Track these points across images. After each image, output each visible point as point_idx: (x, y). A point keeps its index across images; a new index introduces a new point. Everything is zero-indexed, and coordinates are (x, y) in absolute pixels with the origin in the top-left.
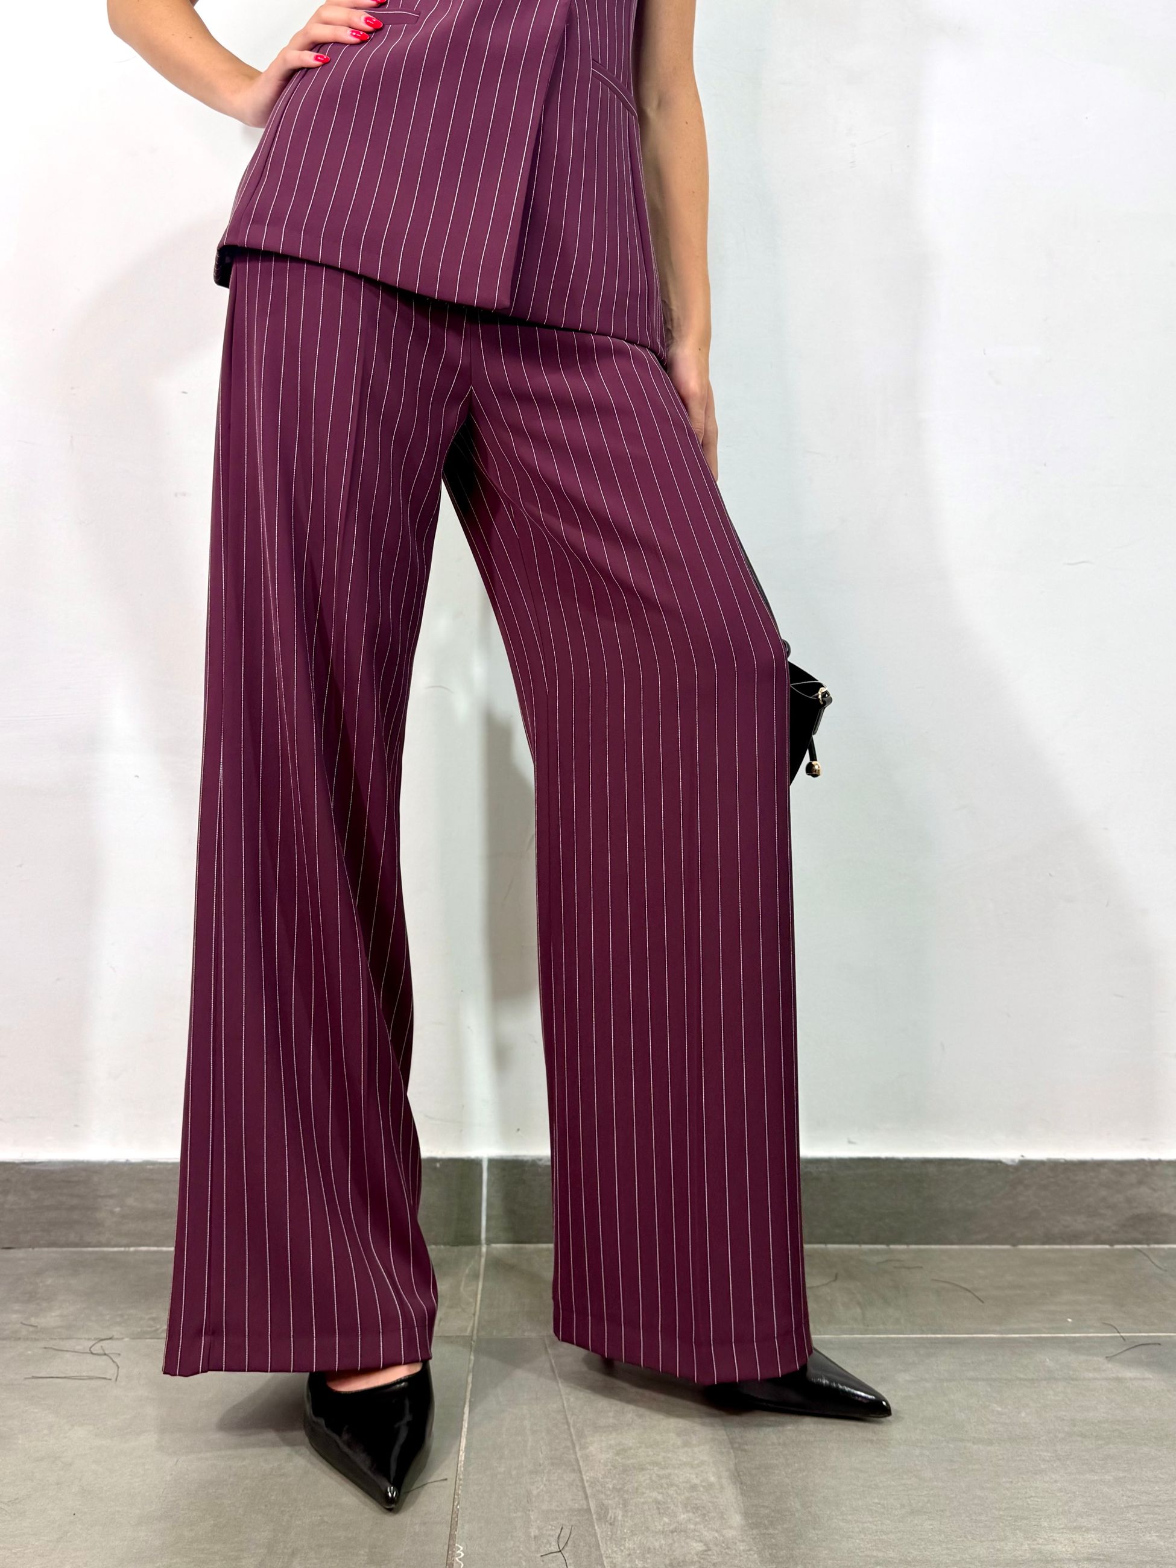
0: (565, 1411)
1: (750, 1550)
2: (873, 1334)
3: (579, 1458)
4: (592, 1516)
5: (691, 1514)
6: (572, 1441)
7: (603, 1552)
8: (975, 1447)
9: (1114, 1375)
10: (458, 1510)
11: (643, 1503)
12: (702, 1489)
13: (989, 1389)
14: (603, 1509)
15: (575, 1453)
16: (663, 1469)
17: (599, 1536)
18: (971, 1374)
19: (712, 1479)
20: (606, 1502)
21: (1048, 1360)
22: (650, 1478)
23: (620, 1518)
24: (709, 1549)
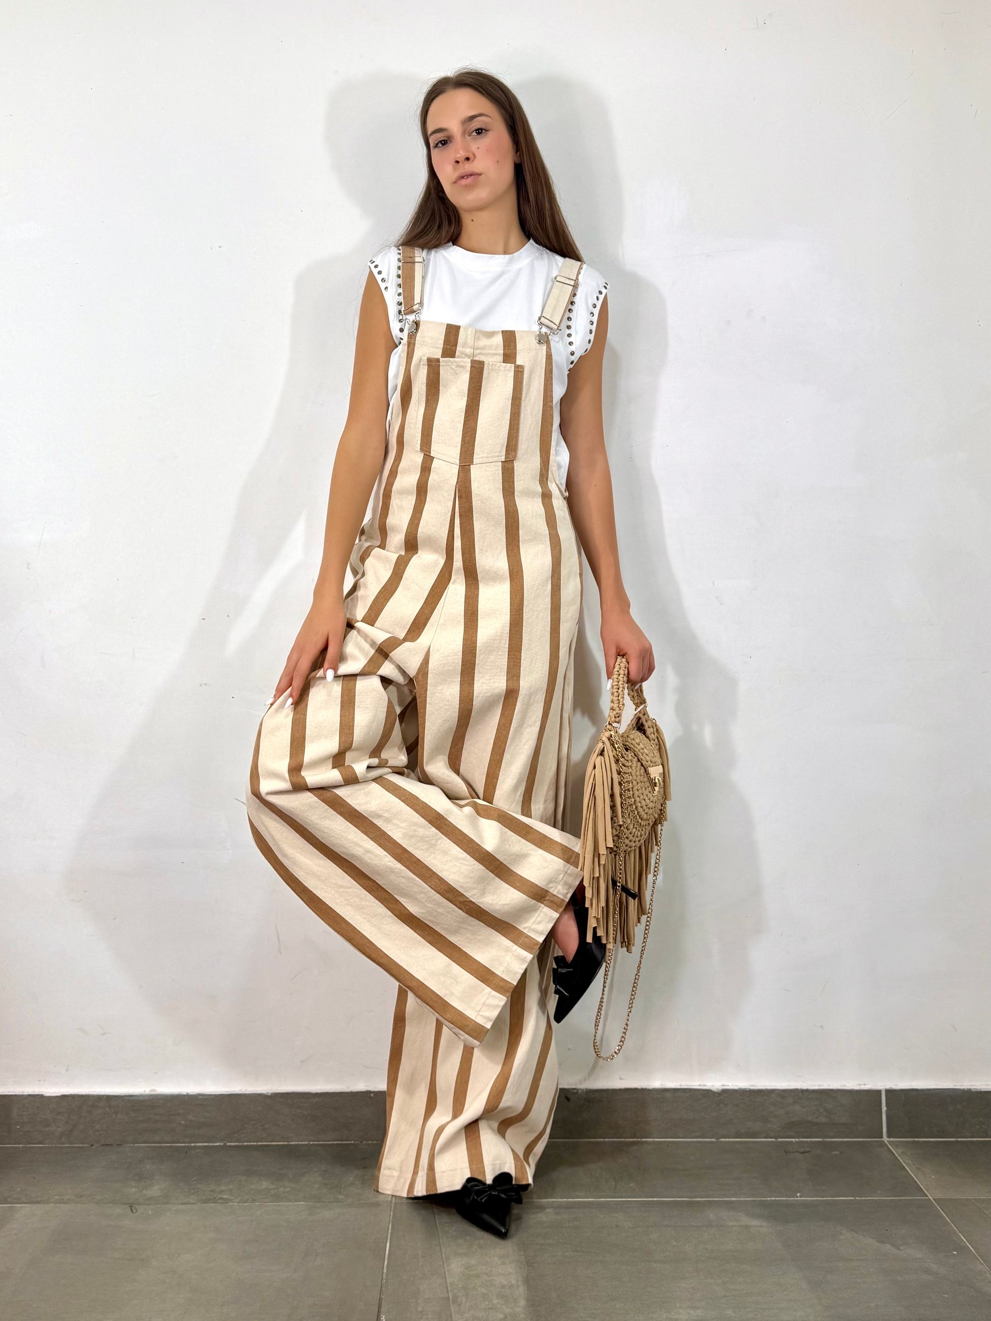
0: (440, 1246)
1: (526, 1318)
2: (619, 1198)
3: (446, 1271)
4: (449, 1301)
5: (499, 1300)
6: (443, 1262)
7: (453, 1318)
8: (655, 1265)
9: (745, 1224)
10: (382, 1298)
11: (477, 1295)
12: (507, 1287)
13: (673, 1232)
14: (456, 1297)
15: (444, 1268)
16: (489, 1276)
17: (452, 1311)
18: (666, 1223)
19: (514, 1282)
20: (457, 1294)
21: (711, 1215)
22: (482, 1283)
23: (464, 1302)
24: (506, 1317)
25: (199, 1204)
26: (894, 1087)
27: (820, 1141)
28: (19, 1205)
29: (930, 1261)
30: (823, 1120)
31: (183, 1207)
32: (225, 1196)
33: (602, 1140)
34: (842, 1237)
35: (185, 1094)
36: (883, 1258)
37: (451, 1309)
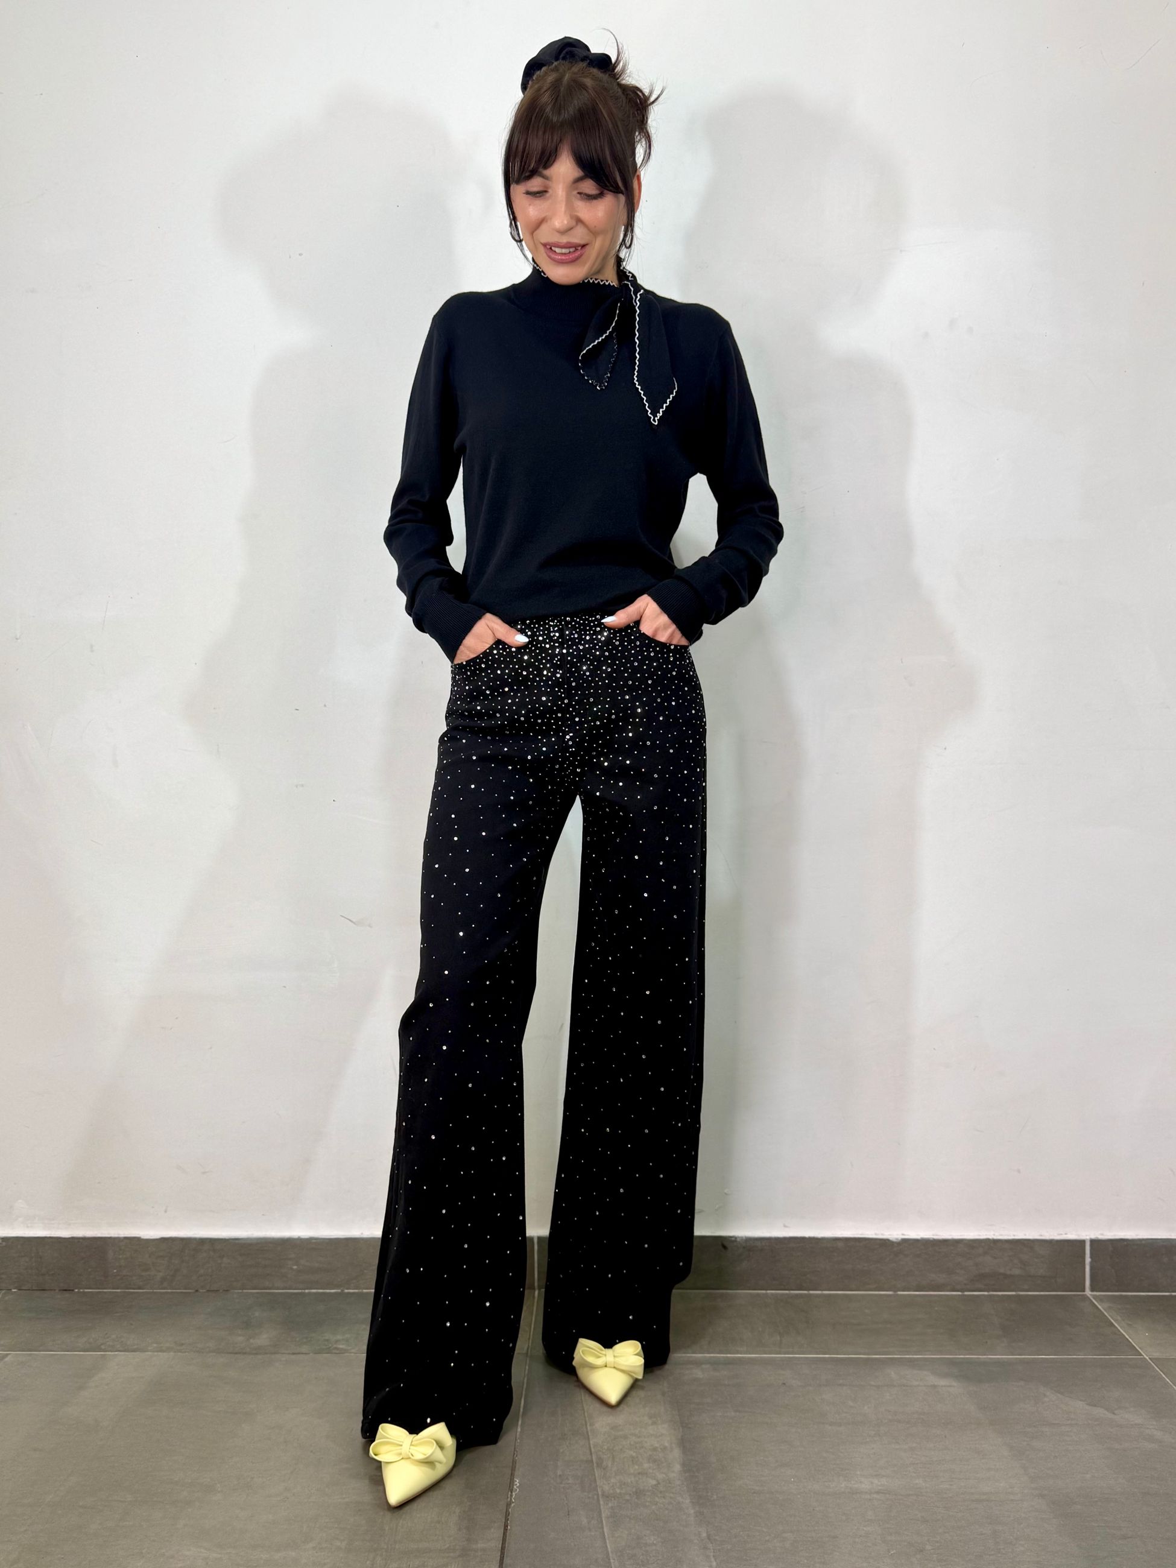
0: (582, 1402)
1: (683, 1484)
2: (785, 1354)
3: (590, 1432)
4: (593, 1464)
5: (651, 1465)
6: (586, 1422)
7: (598, 1483)
8: (830, 1428)
9: (932, 1384)
10: (516, 1460)
11: (624, 1458)
12: (660, 1450)
13: (849, 1392)
14: (600, 1461)
15: (587, 1429)
16: (639, 1437)
17: (597, 1475)
18: (841, 1381)
19: (666, 1444)
20: (602, 1456)
21: (893, 1373)
22: (630, 1444)
23: (610, 1465)
24: (659, 1483)
25: (311, 1354)
26: (1101, 1237)
27: (1015, 1295)
28: (113, 1353)
29: (1151, 1427)
30: (1017, 1272)
31: (293, 1357)
32: (341, 1346)
33: (764, 1292)
34: (1046, 1399)
35: (297, 1237)
36: (1096, 1423)
37: (595, 1476)
